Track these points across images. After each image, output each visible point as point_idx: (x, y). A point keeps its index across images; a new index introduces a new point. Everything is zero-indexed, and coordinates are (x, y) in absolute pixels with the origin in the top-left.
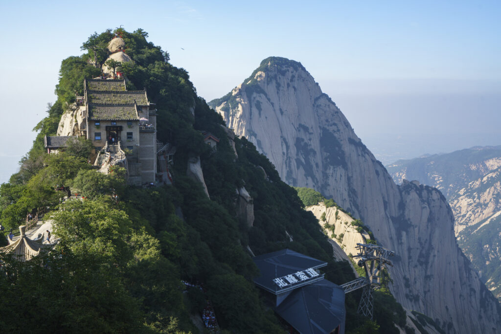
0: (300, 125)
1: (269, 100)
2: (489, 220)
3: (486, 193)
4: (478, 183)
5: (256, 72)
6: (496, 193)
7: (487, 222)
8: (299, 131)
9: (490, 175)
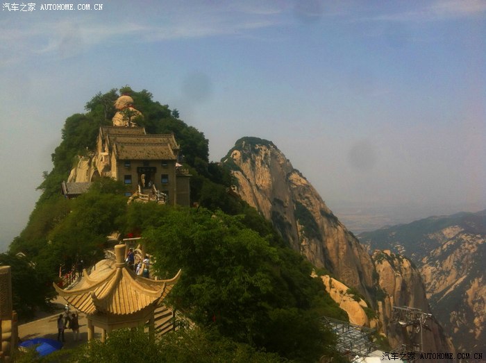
0: (275, 200)
1: (245, 176)
2: (453, 287)
3: (447, 261)
4: (439, 251)
5: (231, 151)
6: (456, 259)
7: (452, 289)
8: (275, 204)
9: (449, 243)
